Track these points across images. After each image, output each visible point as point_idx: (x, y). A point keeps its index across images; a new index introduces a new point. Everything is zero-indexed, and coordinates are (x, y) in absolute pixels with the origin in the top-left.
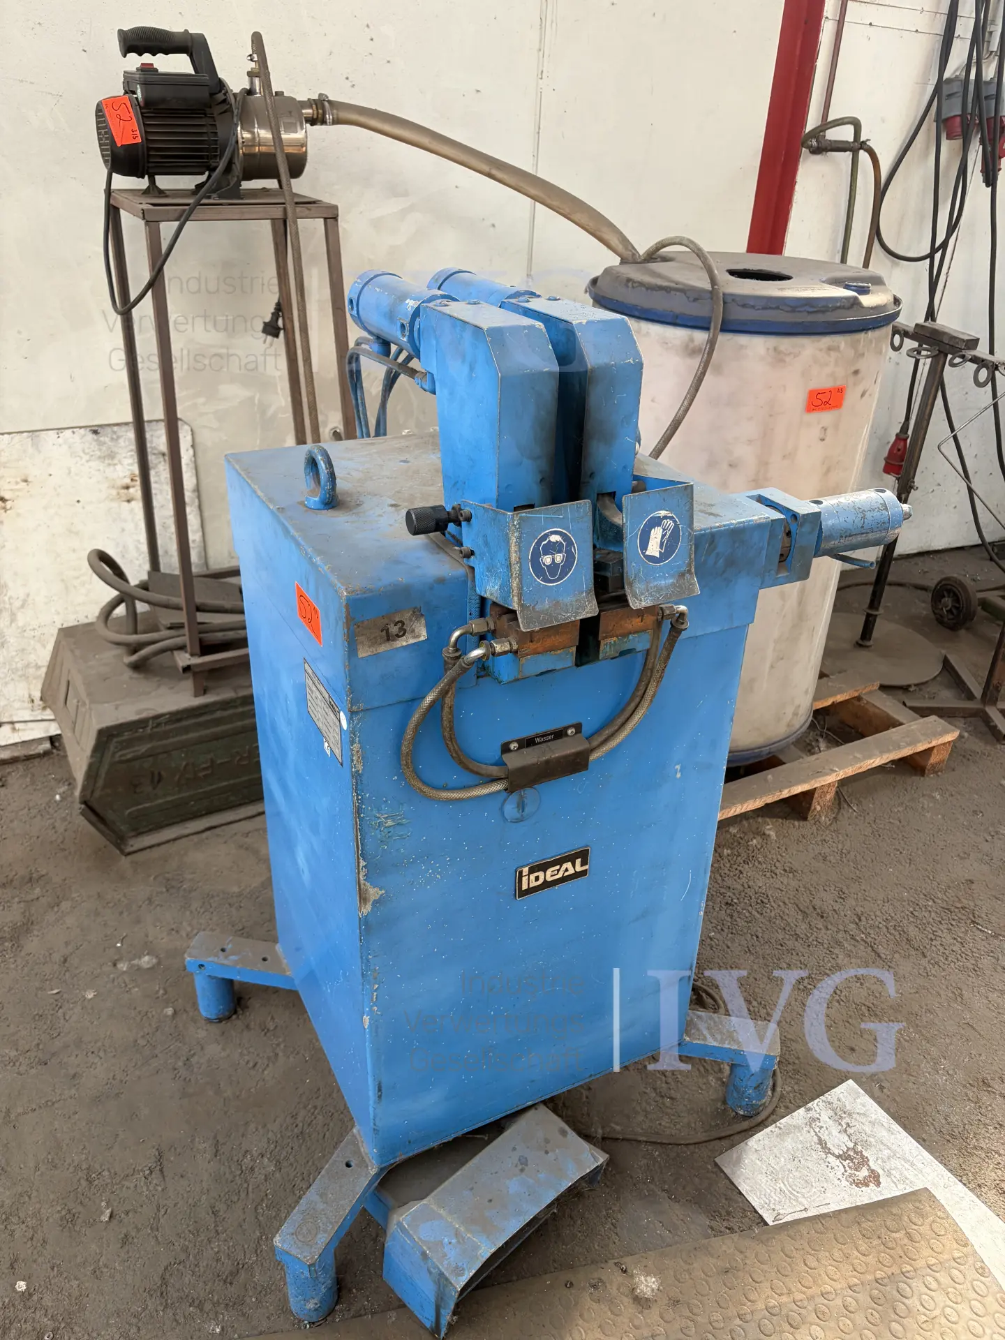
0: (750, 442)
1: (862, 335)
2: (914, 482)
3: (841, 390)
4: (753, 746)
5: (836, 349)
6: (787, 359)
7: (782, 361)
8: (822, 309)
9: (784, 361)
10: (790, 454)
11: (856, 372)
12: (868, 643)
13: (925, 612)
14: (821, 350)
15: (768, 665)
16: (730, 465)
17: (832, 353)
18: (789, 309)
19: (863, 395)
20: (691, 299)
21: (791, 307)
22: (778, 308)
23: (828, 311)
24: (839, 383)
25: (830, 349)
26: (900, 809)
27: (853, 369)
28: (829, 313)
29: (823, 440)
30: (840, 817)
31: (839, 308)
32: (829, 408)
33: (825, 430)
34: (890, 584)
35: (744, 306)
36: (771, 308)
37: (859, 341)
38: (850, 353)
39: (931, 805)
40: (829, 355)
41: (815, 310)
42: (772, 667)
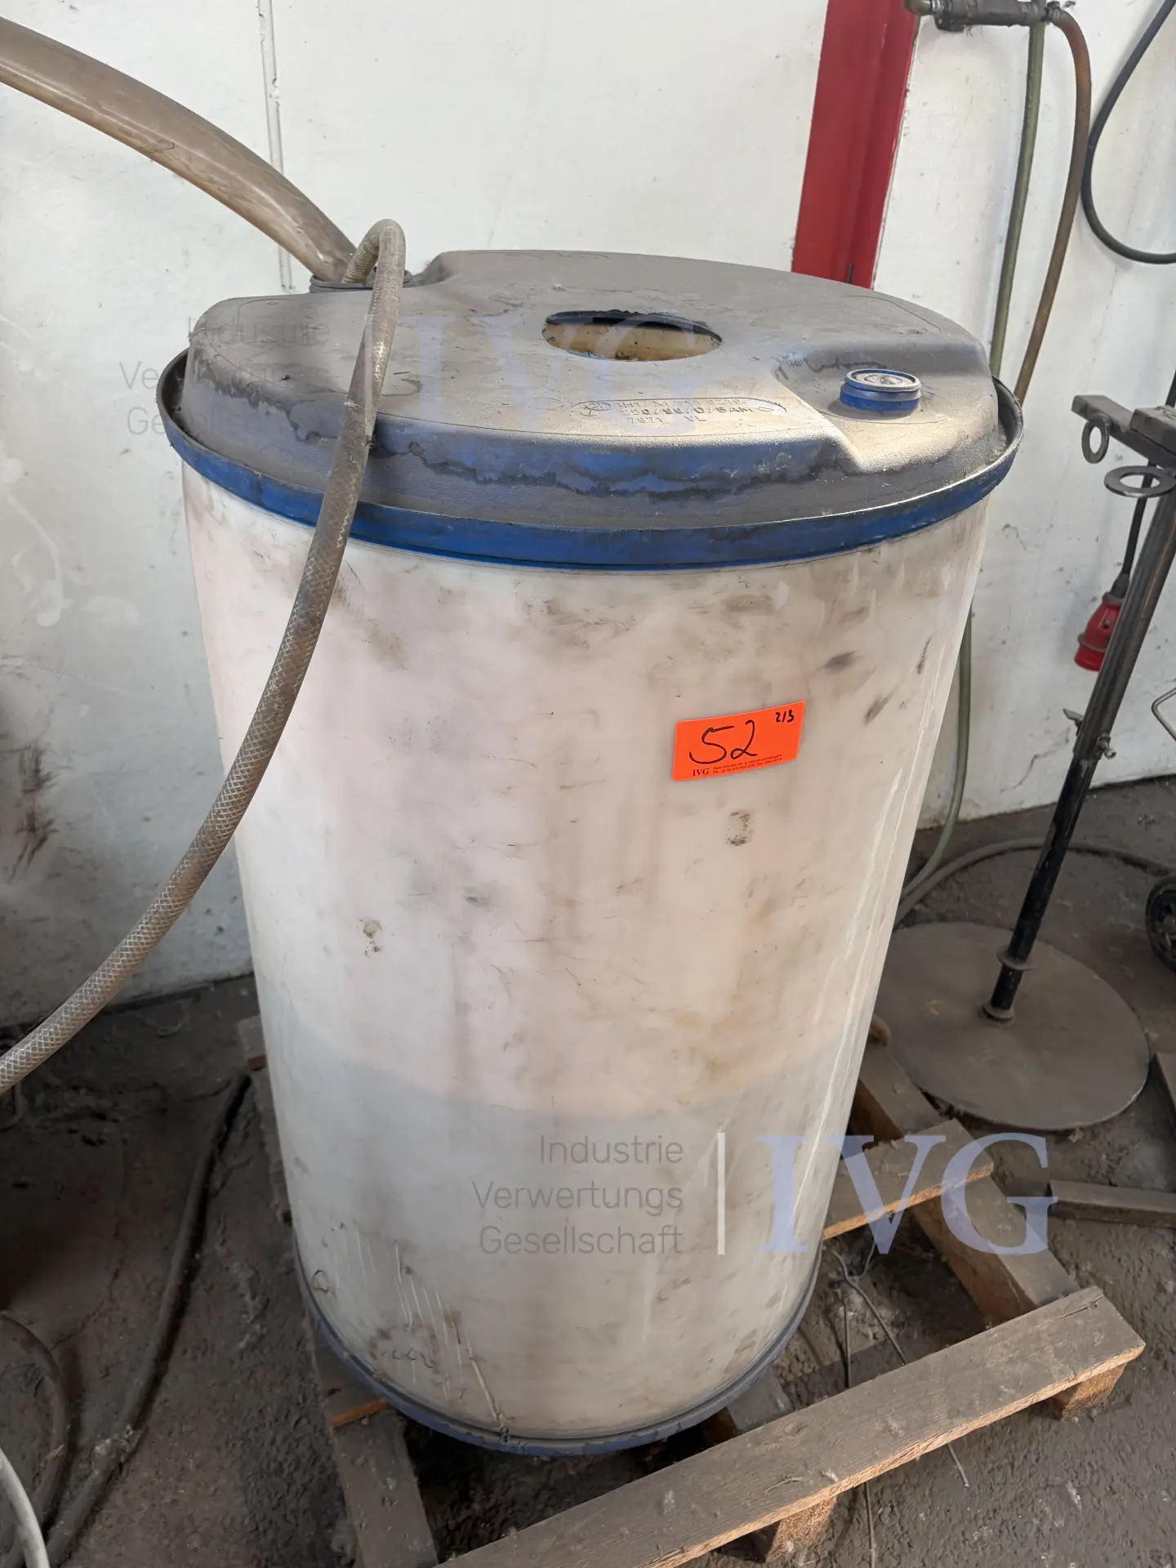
0: (515, 849)
1: (855, 560)
2: (1108, 740)
3: (789, 716)
4: (635, 1425)
5: (764, 605)
6: (596, 637)
7: (572, 641)
8: (702, 485)
9: (585, 644)
10: (637, 881)
11: (840, 662)
12: (1004, 1015)
13: (1133, 926)
14: (704, 611)
15: (648, 1298)
16: (472, 900)
17: (746, 620)
18: (588, 484)
19: (871, 713)
20: (302, 434)
21: (594, 478)
22: (550, 479)
23: (727, 492)
24: (777, 698)
25: (735, 607)
26: (987, 1532)
27: (834, 651)
28: (726, 499)
29: (739, 842)
30: (843, 1552)
31: (768, 479)
32: (752, 765)
33: (745, 817)
34: (1079, 850)
35: (443, 467)
36: (525, 479)
37: (842, 577)
38: (815, 612)
39: (1059, 1523)
40: (737, 626)
41: (680, 487)
42: (660, 1299)
